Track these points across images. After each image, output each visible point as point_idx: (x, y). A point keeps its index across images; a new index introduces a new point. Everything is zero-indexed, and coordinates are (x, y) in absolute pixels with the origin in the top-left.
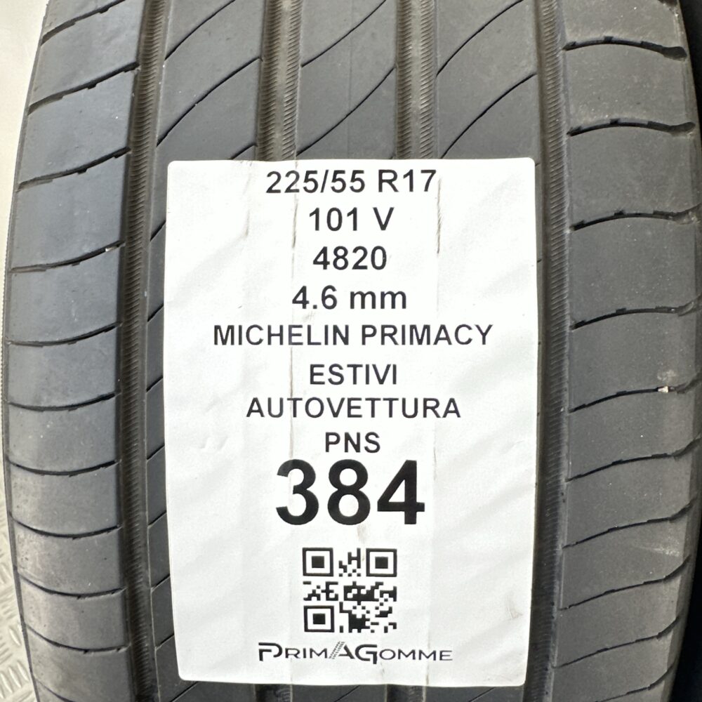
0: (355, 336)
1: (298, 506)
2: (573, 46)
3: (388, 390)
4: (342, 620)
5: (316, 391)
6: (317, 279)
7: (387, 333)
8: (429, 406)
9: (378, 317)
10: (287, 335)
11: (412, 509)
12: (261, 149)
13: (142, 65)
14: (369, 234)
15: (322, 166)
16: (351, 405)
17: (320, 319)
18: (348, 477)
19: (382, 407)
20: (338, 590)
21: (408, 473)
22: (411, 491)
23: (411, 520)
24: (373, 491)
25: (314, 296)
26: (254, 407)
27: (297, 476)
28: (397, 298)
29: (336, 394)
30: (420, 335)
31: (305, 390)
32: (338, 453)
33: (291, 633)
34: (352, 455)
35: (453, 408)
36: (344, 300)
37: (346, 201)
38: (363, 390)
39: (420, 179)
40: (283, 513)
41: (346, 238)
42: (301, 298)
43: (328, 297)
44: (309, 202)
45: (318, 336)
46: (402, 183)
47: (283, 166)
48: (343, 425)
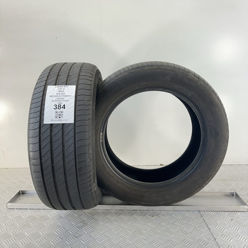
0: (61, 96)
1: (55, 108)
2: (80, 79)
3: (63, 100)
4: (58, 117)
5: (58, 100)
6: (58, 93)
7: (63, 96)
8: (66, 101)
9: (63, 95)
10: (56, 96)
11: (64, 108)
12: (55, 85)
13: (46, 80)
14: (63, 90)
15: (60, 86)
16: (60, 101)
17: (58, 95)
18: (60, 106)
19: (63, 101)
20: (58, 115)
21: (64, 105)
22: (64, 107)
23: (64, 109)
24: (61, 107)
25: (58, 94)
26: (53, 101)
27: (55, 106)
28: (64, 94)
29: (59, 100)
30: (66, 96)
31: (57, 100)
32: (59, 104)
33: (54, 118)
34: (60, 104)
35: (68, 101)
36: (60, 94)
37: (61, 88)
38: (61, 100)
39: (67, 87)
40: (54, 109)
41: (61, 90)
42: (57, 94)
43: (59, 94)
44: (58, 88)
45: (58, 96)
46: (66, 87)
47: (57, 86)
48: (59, 102)
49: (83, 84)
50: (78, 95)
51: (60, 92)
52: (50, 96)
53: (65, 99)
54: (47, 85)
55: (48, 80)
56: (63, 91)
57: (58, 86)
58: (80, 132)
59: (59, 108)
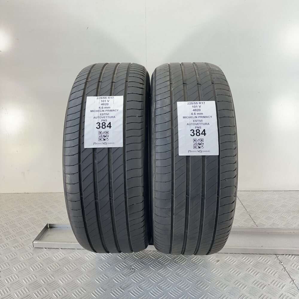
0: (105, 111)
1: (98, 127)
2: (129, 87)
3: (108, 115)
4: (103, 139)
5: (101, 116)
6: (101, 106)
7: (108, 111)
8: (112, 117)
9: (107, 109)
10: (98, 111)
11: (110, 127)
12: (96, 95)
13: (84, 89)
14: (107, 102)
15: (102, 97)
16: (104, 117)
17: (102, 109)
18: (104, 124)
19: (107, 117)
20: (102, 136)
21: (110, 123)
22: (110, 125)
23: (110, 128)
24: (106, 125)
25: (101, 108)
26: (94, 118)
27: (98, 124)
28: (109, 107)
29: (103, 116)
30: (111, 111)
31: (99, 116)
32: (103, 122)
33: (97, 141)
34: (104, 122)
35: (115, 117)
36: (104, 108)
37: (105, 100)
38: (105, 116)
39: (112, 98)
40: (97, 128)
41: (105, 103)
42: (100, 108)
43: (102, 108)
44: (101, 100)
45: (101, 111)
46: (110, 98)
47: (98, 97)
48: (103, 119)
49: (132, 93)
50: (127, 110)
51: (103, 106)
52: (91, 111)
53: (110, 115)
54: (85, 96)
55: (87, 89)
56: (108, 104)
57: (101, 97)
58: (131, 159)
59: (104, 127)
